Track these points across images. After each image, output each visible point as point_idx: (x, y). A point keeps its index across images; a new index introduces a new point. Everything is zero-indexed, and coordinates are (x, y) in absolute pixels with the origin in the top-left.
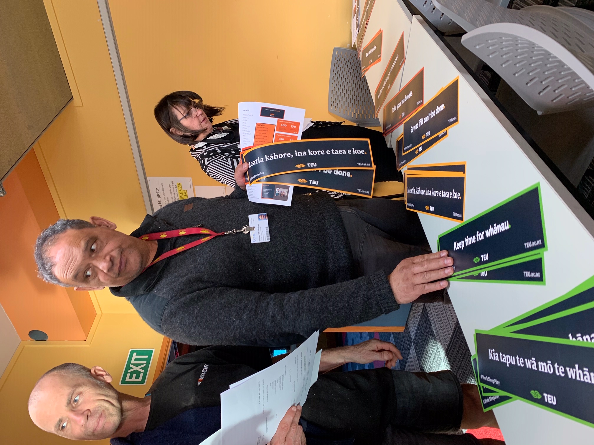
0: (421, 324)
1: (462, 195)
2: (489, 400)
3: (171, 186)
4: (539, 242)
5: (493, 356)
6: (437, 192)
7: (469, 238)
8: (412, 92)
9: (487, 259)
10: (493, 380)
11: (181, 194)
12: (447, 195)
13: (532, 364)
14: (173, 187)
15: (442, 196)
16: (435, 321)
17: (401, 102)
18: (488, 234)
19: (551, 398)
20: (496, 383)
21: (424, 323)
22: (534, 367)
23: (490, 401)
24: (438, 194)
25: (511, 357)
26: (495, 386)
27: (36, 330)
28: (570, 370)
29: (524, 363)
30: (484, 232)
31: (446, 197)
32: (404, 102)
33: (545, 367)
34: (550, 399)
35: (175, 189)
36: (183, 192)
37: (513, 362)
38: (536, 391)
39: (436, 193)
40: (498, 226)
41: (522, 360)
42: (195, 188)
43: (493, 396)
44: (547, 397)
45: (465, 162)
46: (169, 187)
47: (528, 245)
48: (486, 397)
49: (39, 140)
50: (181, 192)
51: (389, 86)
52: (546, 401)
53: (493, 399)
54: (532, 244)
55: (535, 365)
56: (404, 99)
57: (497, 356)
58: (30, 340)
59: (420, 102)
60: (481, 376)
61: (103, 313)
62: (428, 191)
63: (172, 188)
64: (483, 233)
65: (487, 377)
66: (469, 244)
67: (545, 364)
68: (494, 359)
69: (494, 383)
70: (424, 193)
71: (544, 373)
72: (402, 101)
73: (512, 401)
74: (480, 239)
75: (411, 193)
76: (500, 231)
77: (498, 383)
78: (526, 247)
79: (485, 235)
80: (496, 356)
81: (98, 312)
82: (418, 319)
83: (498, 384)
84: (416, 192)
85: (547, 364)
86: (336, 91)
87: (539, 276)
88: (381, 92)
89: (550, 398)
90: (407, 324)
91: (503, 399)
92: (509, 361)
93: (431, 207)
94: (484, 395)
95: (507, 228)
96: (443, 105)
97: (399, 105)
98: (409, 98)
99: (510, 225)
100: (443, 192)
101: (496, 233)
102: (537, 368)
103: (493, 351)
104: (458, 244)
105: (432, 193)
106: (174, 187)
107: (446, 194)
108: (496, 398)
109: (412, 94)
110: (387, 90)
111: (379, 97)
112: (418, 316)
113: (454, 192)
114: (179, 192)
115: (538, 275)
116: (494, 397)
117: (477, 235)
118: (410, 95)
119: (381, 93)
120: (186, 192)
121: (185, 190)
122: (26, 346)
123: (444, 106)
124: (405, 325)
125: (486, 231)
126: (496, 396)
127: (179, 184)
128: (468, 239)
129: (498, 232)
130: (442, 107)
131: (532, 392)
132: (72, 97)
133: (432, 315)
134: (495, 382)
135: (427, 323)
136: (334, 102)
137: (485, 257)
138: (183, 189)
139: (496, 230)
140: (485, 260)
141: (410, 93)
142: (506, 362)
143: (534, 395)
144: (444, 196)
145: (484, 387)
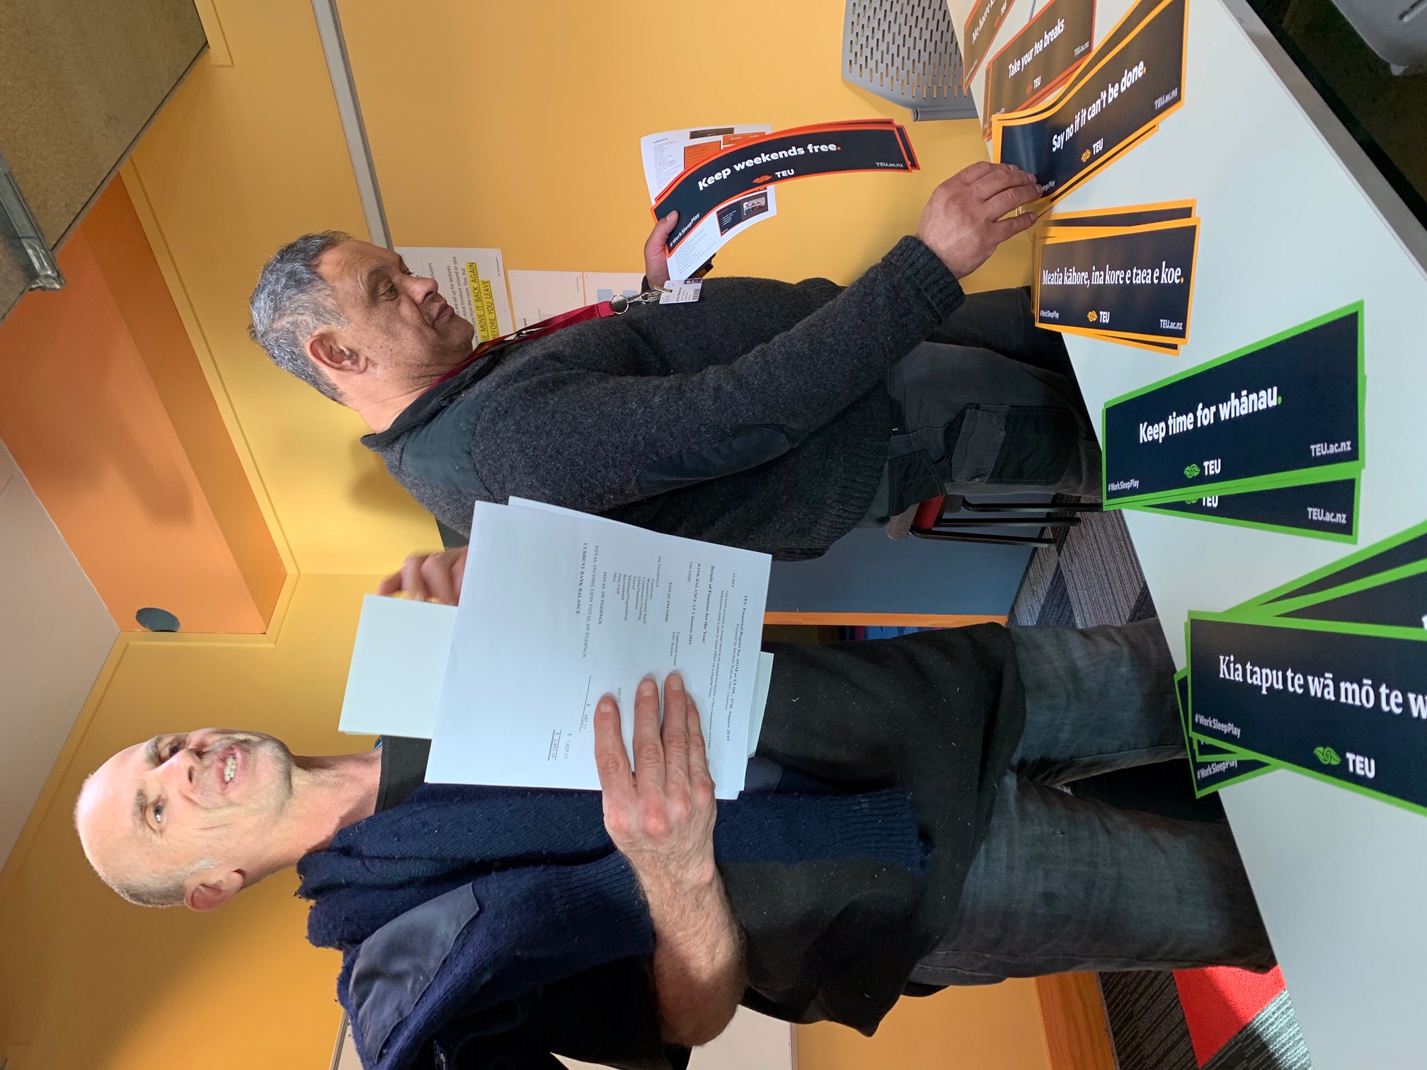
0: (1047, 610)
1: (1187, 274)
2: (1212, 770)
3: (453, 270)
4: (1346, 446)
5: (1230, 670)
6: (1120, 273)
7: (1178, 418)
8: (1063, 21)
9: (1218, 471)
10: (1226, 726)
11: (476, 291)
12: (1145, 278)
13: (1326, 686)
14: (457, 273)
15: (1131, 281)
16: (1083, 602)
17: (1032, 50)
18: (1225, 412)
19: (1363, 763)
20: (1231, 731)
21: (1056, 608)
22: (1329, 693)
23: (1214, 772)
24: (1124, 279)
25: (1274, 672)
26: (1229, 738)
27: (151, 609)
28: (1416, 699)
29: (1305, 686)
30: (1215, 407)
31: (1143, 282)
32: (1041, 49)
33: (1356, 694)
34: (1362, 766)
35: (462, 278)
36: (482, 286)
37: (1277, 683)
38: (1328, 749)
39: (1118, 276)
40: (1250, 396)
41: (1299, 679)
42: (510, 276)
43: (1221, 762)
44: (1354, 762)
45: (1194, 201)
46: (448, 274)
47: (1318, 449)
48: (1205, 765)
49: (133, 152)
50: (476, 285)
51: (1004, 8)
52: (1351, 769)
53: (1222, 767)
54: (1328, 448)
55: (1331, 689)
56: (1041, 41)
57: (1240, 672)
58: (139, 629)
59: (1083, 49)
60: (1197, 716)
61: (302, 572)
62: (1097, 273)
63: (454, 276)
64: (1213, 409)
65: (1212, 719)
66: (1178, 431)
67: (1356, 686)
68: (1232, 678)
69: (1227, 733)
70: (1087, 280)
71: (1353, 706)
72: (1035, 47)
73: (1269, 771)
74: (1205, 423)
75: (1052, 283)
76: (1256, 409)
77: (1237, 732)
78: (1313, 455)
79: (1217, 414)
80: (1236, 670)
81: (291, 570)
82: (1042, 597)
83: (1236, 734)
84: (1066, 278)
85: (1361, 687)
86: (863, 25)
87: (1344, 521)
88: (981, 23)
89: (1360, 762)
90: (1012, 610)
91: (1246, 767)
92: (1267, 682)
93: (1101, 313)
94: (1200, 759)
95: (1273, 403)
96: (1142, 64)
97: (1027, 58)
98: (1055, 37)
99: (1280, 398)
100: (1135, 271)
101: (1244, 412)
102: (1335, 696)
103: (1229, 660)
104: (1150, 427)
105: (1107, 277)
106: (460, 272)
107: (1143, 275)
108: (1229, 765)
109: (1062, 26)
110: (998, 18)
111: (974, 38)
112: (1042, 593)
113: (1166, 267)
114: (471, 285)
115: (1341, 518)
116: (1223, 763)
117: (1199, 413)
118: (1058, 30)
119: (981, 27)
120: (488, 284)
121: (486, 280)
122: (131, 643)
123: (1144, 66)
124: (1009, 611)
125: (1220, 405)
126: (1231, 761)
127: (471, 265)
128: (1174, 419)
129: (1251, 411)
130: (1139, 71)
131: (1319, 751)
132: (205, 41)
133: (1076, 588)
134: (1230, 729)
135: (1064, 608)
136: (856, 53)
137: (1213, 466)
138: (481, 277)
139: (1245, 405)
140: (1212, 472)
141: (1057, 25)
142: (1260, 684)
143: (1321, 758)
144: (1136, 281)
145: (1202, 743)
